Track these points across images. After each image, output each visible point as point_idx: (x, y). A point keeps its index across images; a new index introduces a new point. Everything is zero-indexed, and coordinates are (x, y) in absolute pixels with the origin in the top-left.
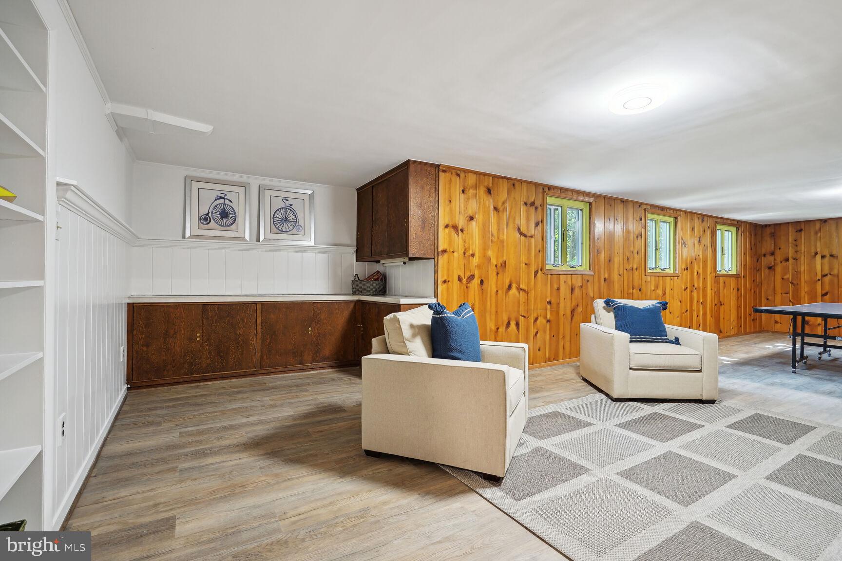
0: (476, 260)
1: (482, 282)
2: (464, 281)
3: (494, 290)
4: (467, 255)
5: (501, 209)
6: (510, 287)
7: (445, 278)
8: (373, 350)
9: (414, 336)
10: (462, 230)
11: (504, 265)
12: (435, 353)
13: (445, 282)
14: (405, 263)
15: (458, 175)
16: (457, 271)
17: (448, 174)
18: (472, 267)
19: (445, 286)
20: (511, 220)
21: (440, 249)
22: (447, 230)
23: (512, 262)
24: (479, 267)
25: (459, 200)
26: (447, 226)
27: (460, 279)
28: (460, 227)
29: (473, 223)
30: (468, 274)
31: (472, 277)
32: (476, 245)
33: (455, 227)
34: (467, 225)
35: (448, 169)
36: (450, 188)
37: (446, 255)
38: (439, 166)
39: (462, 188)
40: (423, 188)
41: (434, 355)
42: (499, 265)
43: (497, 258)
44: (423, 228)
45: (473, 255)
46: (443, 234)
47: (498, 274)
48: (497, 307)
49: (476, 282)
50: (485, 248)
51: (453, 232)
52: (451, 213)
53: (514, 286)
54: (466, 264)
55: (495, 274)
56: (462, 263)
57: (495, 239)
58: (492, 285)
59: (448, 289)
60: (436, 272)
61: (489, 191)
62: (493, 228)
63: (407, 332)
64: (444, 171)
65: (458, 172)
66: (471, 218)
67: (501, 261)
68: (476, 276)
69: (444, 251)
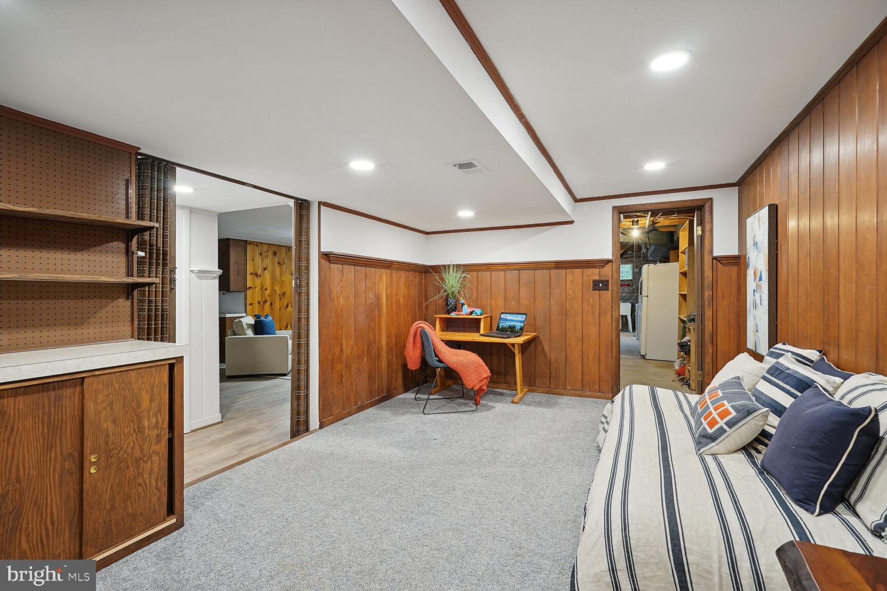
0: (268, 292)
1: (271, 304)
2: (262, 304)
3: (278, 308)
4: (263, 289)
5: (282, 263)
6: (287, 306)
7: (251, 302)
8: (229, 335)
9: (248, 328)
10: (260, 276)
11: (284, 294)
12: (256, 334)
13: (251, 304)
14: (224, 294)
15: (258, 246)
16: (258, 298)
17: (252, 246)
18: (266, 296)
19: (251, 306)
20: (287, 269)
21: (248, 287)
22: (251, 276)
23: (288, 293)
24: (270, 295)
25: (258, 259)
26: (251, 274)
27: (259, 303)
28: (259, 274)
29: (266, 271)
30: (264, 300)
31: (265, 301)
32: (268, 284)
33: (256, 274)
34: (263, 273)
35: (252, 243)
36: (253, 253)
37: (251, 290)
38: (247, 241)
39: (260, 253)
40: (237, 253)
41: (256, 335)
42: (281, 294)
43: (280, 290)
44: (238, 275)
45: (266, 289)
46: (249, 277)
47: (280, 299)
48: (280, 317)
49: (268, 304)
50: (273, 285)
51: (255, 276)
52: (254, 266)
53: (289, 305)
54: (262, 294)
55: (279, 299)
56: (260, 293)
57: (279, 280)
58: (277, 306)
59: (252, 309)
60: (246, 299)
61: (275, 254)
62: (278, 274)
63: (245, 327)
64: (250, 244)
65: (257, 244)
66: (265, 269)
67: (282, 292)
68: (268, 300)
69: (250, 288)
